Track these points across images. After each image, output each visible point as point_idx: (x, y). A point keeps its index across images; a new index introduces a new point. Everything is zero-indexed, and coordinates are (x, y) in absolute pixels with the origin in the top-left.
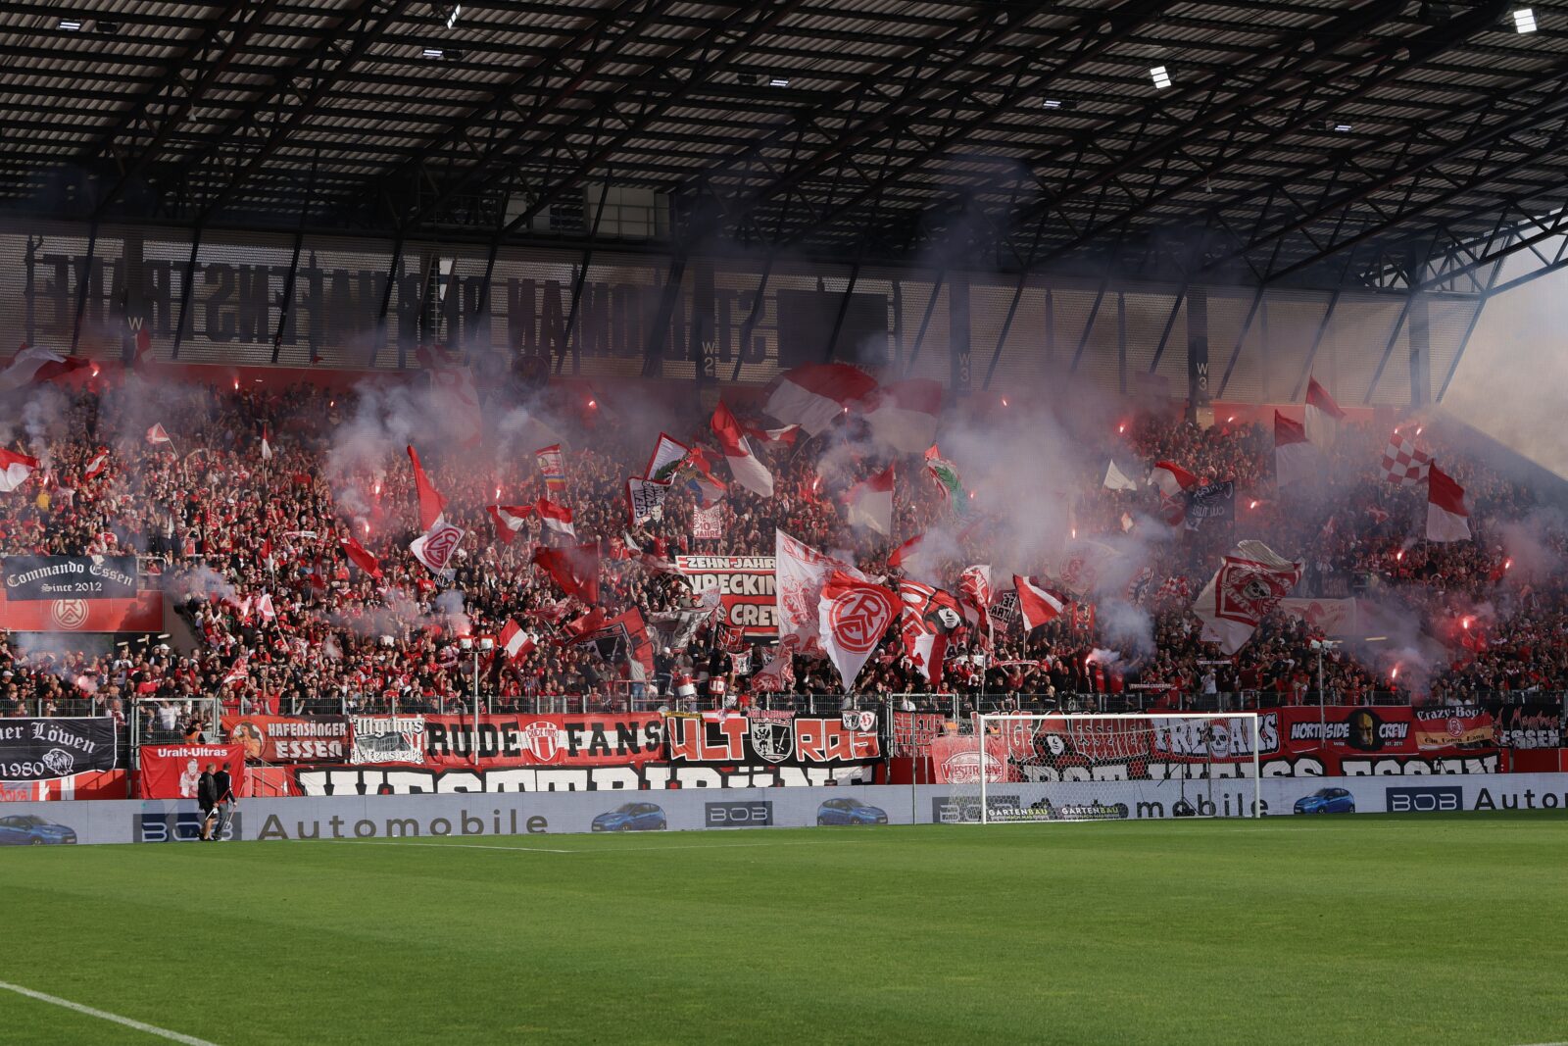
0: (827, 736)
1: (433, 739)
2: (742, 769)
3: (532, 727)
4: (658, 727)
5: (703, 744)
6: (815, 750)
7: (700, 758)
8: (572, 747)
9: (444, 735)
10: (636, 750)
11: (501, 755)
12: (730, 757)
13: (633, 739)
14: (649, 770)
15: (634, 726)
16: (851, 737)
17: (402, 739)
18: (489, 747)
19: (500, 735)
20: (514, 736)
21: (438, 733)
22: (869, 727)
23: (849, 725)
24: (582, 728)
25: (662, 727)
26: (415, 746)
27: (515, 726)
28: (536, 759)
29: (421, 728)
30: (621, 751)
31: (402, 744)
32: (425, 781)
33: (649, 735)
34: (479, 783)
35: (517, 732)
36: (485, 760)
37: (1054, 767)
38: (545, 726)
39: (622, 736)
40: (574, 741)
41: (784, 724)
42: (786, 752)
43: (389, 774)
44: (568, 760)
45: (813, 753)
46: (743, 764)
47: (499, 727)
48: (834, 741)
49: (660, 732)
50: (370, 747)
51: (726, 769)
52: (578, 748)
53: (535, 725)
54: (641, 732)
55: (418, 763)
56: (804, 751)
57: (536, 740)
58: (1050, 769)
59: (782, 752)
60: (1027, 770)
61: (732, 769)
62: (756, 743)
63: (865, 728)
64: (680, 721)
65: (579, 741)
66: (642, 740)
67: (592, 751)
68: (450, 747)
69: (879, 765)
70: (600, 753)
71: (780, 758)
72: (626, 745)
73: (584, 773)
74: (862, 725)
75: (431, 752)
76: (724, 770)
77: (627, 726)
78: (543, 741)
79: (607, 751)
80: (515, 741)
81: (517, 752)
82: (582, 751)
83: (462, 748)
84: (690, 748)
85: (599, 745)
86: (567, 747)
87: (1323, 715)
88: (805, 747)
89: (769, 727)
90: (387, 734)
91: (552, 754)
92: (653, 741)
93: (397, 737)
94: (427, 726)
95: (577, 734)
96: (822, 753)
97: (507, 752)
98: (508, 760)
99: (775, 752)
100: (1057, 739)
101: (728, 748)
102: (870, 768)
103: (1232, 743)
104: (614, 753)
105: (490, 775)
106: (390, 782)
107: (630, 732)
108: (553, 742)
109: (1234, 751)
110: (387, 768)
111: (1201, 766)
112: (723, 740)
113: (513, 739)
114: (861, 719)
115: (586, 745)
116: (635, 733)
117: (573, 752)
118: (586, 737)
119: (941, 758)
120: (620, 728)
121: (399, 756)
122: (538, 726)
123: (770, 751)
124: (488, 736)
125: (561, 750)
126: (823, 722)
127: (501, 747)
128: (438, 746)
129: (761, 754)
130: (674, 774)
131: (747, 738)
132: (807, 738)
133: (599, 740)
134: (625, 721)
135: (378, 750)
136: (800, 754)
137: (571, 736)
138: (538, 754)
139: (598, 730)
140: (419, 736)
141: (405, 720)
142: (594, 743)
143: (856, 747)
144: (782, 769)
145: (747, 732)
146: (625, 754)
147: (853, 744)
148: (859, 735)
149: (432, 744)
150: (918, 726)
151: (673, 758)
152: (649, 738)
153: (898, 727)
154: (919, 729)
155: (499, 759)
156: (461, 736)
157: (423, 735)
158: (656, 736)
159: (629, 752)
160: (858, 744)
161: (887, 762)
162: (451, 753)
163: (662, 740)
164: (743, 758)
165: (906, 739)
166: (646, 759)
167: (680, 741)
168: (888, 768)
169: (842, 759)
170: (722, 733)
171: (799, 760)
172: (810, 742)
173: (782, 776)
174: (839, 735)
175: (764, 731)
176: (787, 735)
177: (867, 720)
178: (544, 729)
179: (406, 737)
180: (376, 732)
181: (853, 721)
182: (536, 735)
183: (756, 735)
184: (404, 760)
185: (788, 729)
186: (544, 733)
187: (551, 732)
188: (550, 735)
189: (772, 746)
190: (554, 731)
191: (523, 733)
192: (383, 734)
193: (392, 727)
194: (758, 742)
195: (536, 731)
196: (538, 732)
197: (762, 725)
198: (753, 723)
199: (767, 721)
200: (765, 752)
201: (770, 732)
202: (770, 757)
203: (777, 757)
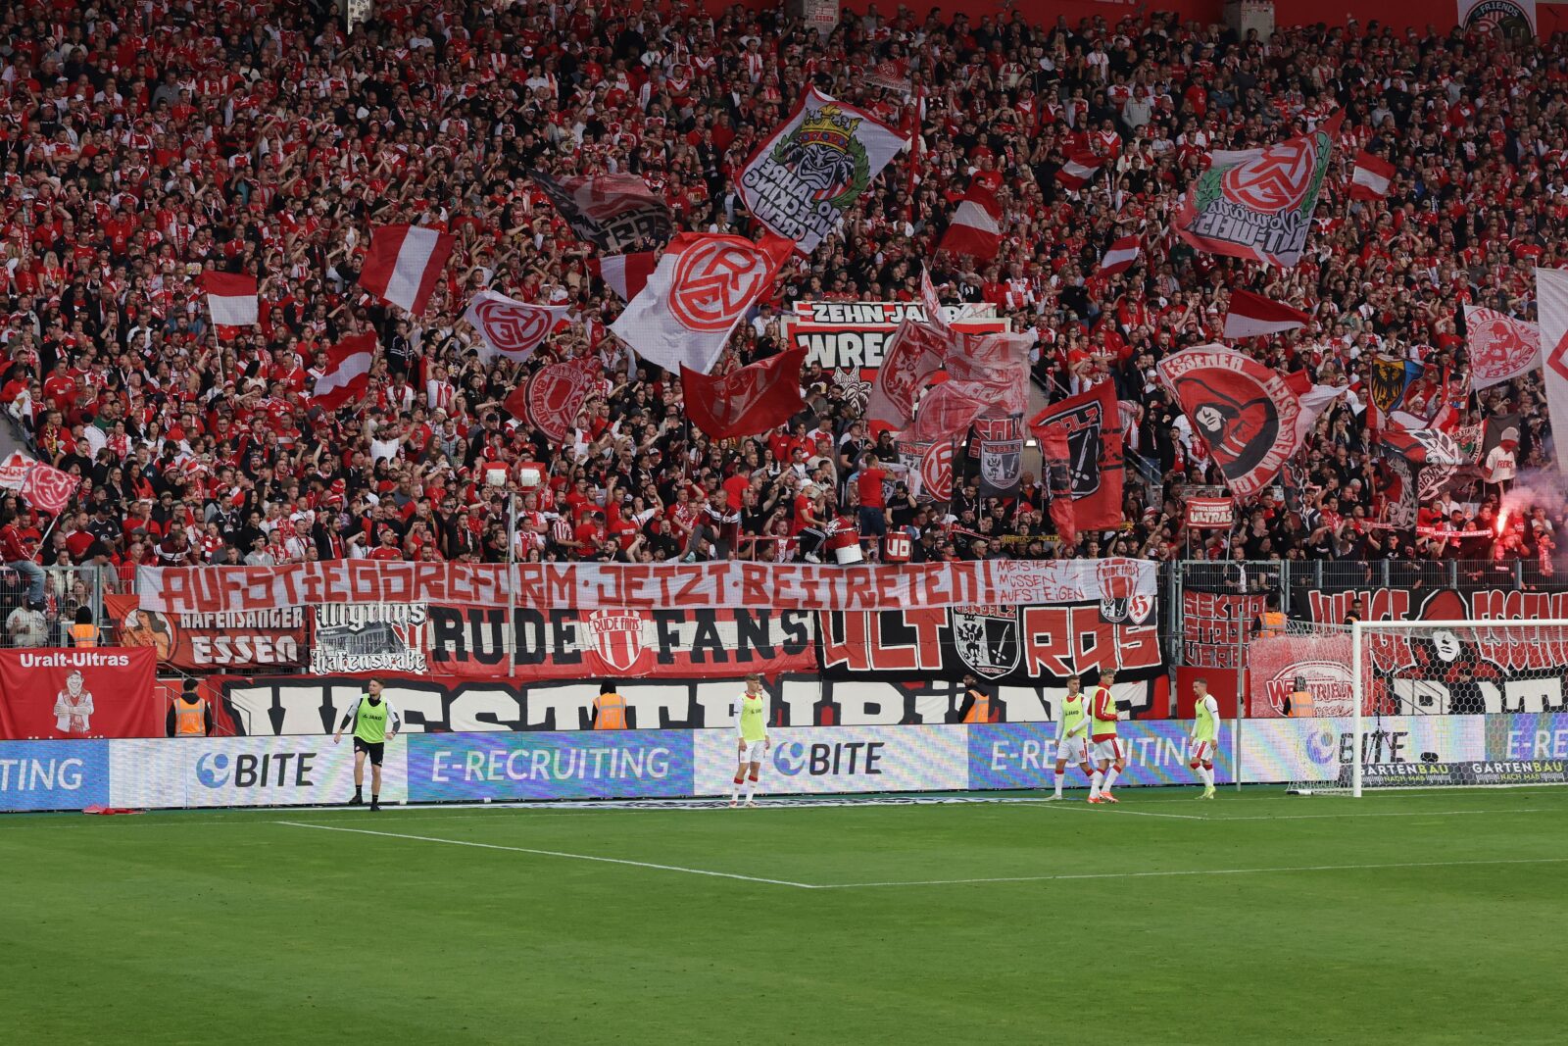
0: (1076, 636)
1: (442, 634)
2: (938, 685)
3: (600, 616)
4: (803, 615)
5: (875, 642)
6: (1058, 657)
7: (871, 666)
8: (664, 649)
9: (460, 627)
10: (768, 653)
12: (919, 665)
13: (762, 636)
14: (787, 685)
15: (765, 615)
16: (1116, 630)
17: (390, 633)
18: (531, 648)
19: (549, 628)
20: (571, 629)
21: (450, 625)
22: (1143, 617)
23: (1111, 613)
24: (679, 617)
25: (811, 615)
26: (413, 644)
27: (573, 614)
28: (606, 667)
29: (422, 615)
30: (743, 654)
31: (391, 639)
32: (429, 704)
33: (787, 627)
34: (517, 706)
35: (576, 624)
36: (527, 669)
37: (1440, 679)
38: (621, 613)
39: (745, 629)
40: (668, 639)
41: (1006, 618)
42: (1010, 662)
44: (656, 668)
45: (1054, 663)
46: (938, 675)
47: (546, 617)
48: (1088, 643)
49: (808, 622)
50: (341, 645)
51: (912, 683)
52: (673, 649)
53: (605, 612)
54: (775, 624)
55: (420, 673)
56: (1038, 660)
57: (607, 640)
58: (1436, 684)
59: (1002, 663)
60: (1402, 687)
61: (921, 685)
62: (961, 647)
63: (1138, 620)
65: (675, 639)
66: (777, 636)
67: (697, 655)
68: (469, 647)
69: (1159, 681)
70: (709, 659)
71: (999, 672)
72: (751, 645)
73: (684, 690)
74: (1132, 614)
75: (439, 655)
76: (909, 686)
77: (753, 615)
78: (618, 641)
79: (720, 655)
81: (576, 656)
82: (678, 654)
83: (488, 649)
84: (856, 652)
85: (708, 643)
86: (656, 648)
88: (1040, 653)
89: (980, 622)
90: (368, 625)
91: (632, 659)
92: (794, 637)
93: (384, 630)
94: (433, 612)
95: (672, 627)
96: (1068, 662)
97: (560, 656)
98: (562, 670)
99: (993, 661)
100: (1449, 636)
102: (1144, 684)
104: (732, 657)
105: (534, 694)
107: (758, 623)
108: (635, 642)
112: (909, 636)
113: (570, 635)
114: (1130, 604)
115: (686, 645)
116: (765, 625)
117: (665, 656)
118: (687, 630)
119: (1265, 671)
120: (741, 617)
121: (385, 661)
122: (610, 614)
123: (984, 660)
124: (530, 628)
125: (647, 651)
126: (1069, 611)
127: (550, 649)
128: (450, 646)
129: (970, 663)
130: (827, 693)
132: (1043, 640)
133: (707, 636)
136: (1033, 663)
137: (662, 629)
138: (611, 661)
139: (706, 620)
140: (419, 629)
142: (699, 640)
143: (1123, 650)
144: (1002, 689)
145: (947, 626)
146: (750, 659)
147: (1118, 645)
148: (1129, 630)
149: (440, 642)
150: (1223, 615)
151: (827, 666)
152: (789, 633)
153: (1191, 616)
154: (1224, 619)
155: (548, 668)
156: (486, 629)
157: (425, 627)
158: (800, 629)
159: (756, 656)
160: (1126, 645)
161: (1172, 673)
162: (471, 657)
163: (811, 636)
164: (940, 668)
165: (1204, 636)
166: (784, 668)
167: (838, 638)
168: (1173, 684)
170: (905, 626)
171: (1031, 675)
172: (1049, 644)
173: (1002, 699)
174: (1095, 633)
175: (974, 626)
176: (1011, 635)
177: (1141, 606)
178: (619, 618)
179: (399, 630)
180: (351, 623)
181: (1118, 607)
182: (607, 628)
183: (961, 632)
184: (395, 668)
185: (1012, 624)
186: (619, 625)
187: (630, 624)
188: (629, 628)
189: (986, 652)
190: (635, 621)
191: (585, 625)
192: (361, 626)
193: (376, 615)
194: (966, 643)
195: (606, 621)
196: (610, 624)
197: (970, 617)
198: (956, 613)
199: (978, 609)
200: (976, 662)
201: (984, 629)
202: (983, 670)
203: (996, 671)
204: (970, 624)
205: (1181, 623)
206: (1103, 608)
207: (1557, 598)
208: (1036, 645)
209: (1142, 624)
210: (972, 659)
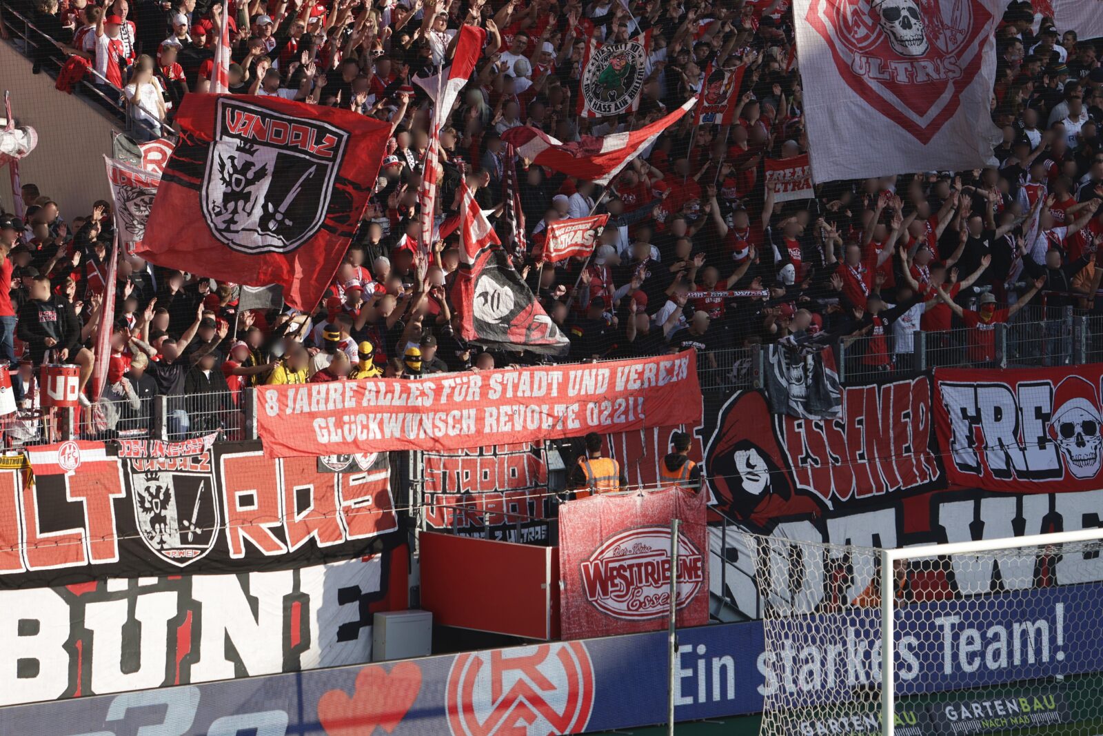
0: (288, 494)
2: (117, 584)
5: (30, 530)
6: (265, 526)
7: (25, 566)
12: (87, 557)
16: (338, 481)
22: (371, 461)
41: (198, 471)
42: (203, 539)
45: (262, 537)
46: (114, 571)
48: (303, 502)
51: (80, 586)
56: (241, 533)
58: (741, 530)
59: (196, 539)
61: (91, 587)
62: (143, 520)
69: (397, 551)
71: (193, 554)
74: (358, 457)
76: (74, 589)
84: (3, 544)
89: (166, 481)
96: (279, 532)
99: (184, 539)
100: (753, 456)
101: (85, 536)
102: (378, 558)
112: (73, 516)
123: (174, 540)
129: (153, 546)
131: (124, 508)
132: (247, 500)
136: (235, 537)
143: (347, 510)
144: (198, 580)
145: (123, 495)
147: (340, 504)
148: (354, 480)
154: (473, 456)
160: (350, 503)
161: (413, 540)
164: (116, 559)
165: (448, 482)
168: (414, 555)
169: (320, 545)
170: (70, 499)
171: (233, 556)
172: (255, 507)
173: (196, 595)
174: (311, 487)
175: (159, 488)
176: (207, 498)
185: (207, 480)
189: (175, 525)
194: (148, 517)
197: (152, 475)
198: (134, 471)
199: (163, 464)
200: (162, 542)
201: (172, 491)
202: (172, 554)
203: (190, 553)
204: (153, 485)
205: (420, 466)
208: (240, 509)
209: (370, 471)
210: (157, 539)
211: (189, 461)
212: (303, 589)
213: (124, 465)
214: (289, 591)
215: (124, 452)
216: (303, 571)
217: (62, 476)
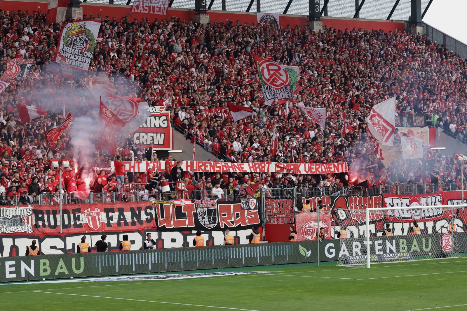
0: (234, 214)
1: (38, 219)
2: (194, 232)
3: (88, 211)
4: (151, 209)
5: (174, 217)
6: (229, 221)
7: (173, 226)
8: (108, 222)
9: (43, 216)
10: (141, 222)
11: (72, 227)
12: (187, 226)
13: (139, 217)
15: (139, 209)
16: (246, 211)
17: (21, 219)
18: (66, 223)
19: (72, 216)
20: (79, 216)
21: (40, 216)
22: (254, 207)
23: (244, 206)
24: (113, 211)
25: (154, 209)
26: (28, 222)
27: (79, 211)
28: (90, 229)
29: (31, 212)
30: (133, 223)
31: (21, 221)
33: (146, 213)
34: (63, 243)
35: (80, 214)
36: (65, 231)
38: (94, 210)
39: (133, 215)
40: (110, 219)
41: (213, 208)
42: (214, 223)
43: (16, 240)
44: (106, 229)
45: (228, 223)
46: (193, 229)
47: (71, 212)
48: (238, 216)
49: (153, 212)
50: (5, 223)
51: (185, 231)
52: (111, 222)
53: (89, 209)
54: (143, 212)
55: (30, 233)
56: (223, 222)
57: (90, 219)
59: (213, 223)
61: (188, 232)
62: (200, 219)
63: (252, 208)
64: (162, 205)
65: (112, 218)
66: (144, 217)
67: (119, 224)
68: (46, 223)
69: (260, 228)
70: (123, 225)
71: (212, 226)
72: (135, 220)
73: (115, 236)
74: (251, 206)
75: (36, 226)
77: (136, 209)
78: (94, 219)
79: (126, 224)
80: (79, 220)
81: (81, 225)
82: (113, 223)
83: (52, 223)
84: (168, 221)
85: (122, 220)
86: (106, 222)
87: (463, 196)
88: (224, 220)
89: (205, 209)
90: (14, 216)
91: (99, 226)
92: (149, 217)
93: (19, 218)
94: (34, 211)
95: (111, 214)
96: (232, 222)
97: (76, 225)
98: (77, 230)
99: (210, 223)
100: (343, 212)
101: (187, 220)
103: (422, 211)
104: (130, 224)
105: (68, 239)
106: (16, 244)
107: (137, 212)
108: (99, 219)
109: (423, 216)
110: (14, 236)
111: (408, 224)
112: (184, 216)
113: (78, 218)
114: (250, 203)
115: (115, 220)
116: (140, 213)
117: (109, 225)
118: (115, 215)
120: (132, 210)
121: (20, 229)
122: (91, 210)
123: (207, 223)
124: (66, 216)
125: (103, 223)
126: (232, 205)
127: (72, 223)
128: (40, 223)
129: (203, 224)
130: (160, 236)
131: (196, 214)
132: (224, 215)
133: (122, 217)
134: (135, 206)
135: (9, 226)
137: (107, 215)
138: (92, 226)
139: (121, 212)
140: (30, 217)
141: (23, 208)
142: (119, 219)
143: (248, 218)
144: (213, 232)
145: (195, 212)
146: (135, 225)
147: (247, 217)
148: (249, 212)
149: (37, 222)
150: (278, 206)
151: (159, 227)
152: (147, 216)
153: (268, 207)
154: (278, 207)
155: (72, 230)
156: (51, 217)
157: (32, 216)
158: (150, 214)
159: (137, 224)
160: (249, 217)
161: (263, 226)
162: (47, 227)
163: (154, 216)
164: (194, 226)
165: (272, 213)
166: (146, 228)
167: (162, 217)
168: (264, 229)
169: (242, 226)
170: (183, 212)
171: (221, 227)
172: (226, 217)
173: (213, 235)
174: (240, 212)
175: (203, 211)
176: (215, 214)
177: (253, 203)
178: (94, 212)
179: (23, 218)
180: (7, 216)
181: (246, 204)
182: (90, 215)
183: (200, 213)
184: (23, 231)
185: (215, 210)
186: (94, 214)
187: (97, 213)
188: (97, 215)
189: (207, 220)
190: (99, 213)
191: (83, 214)
192: (11, 217)
193: (16, 213)
194: (201, 217)
195: (90, 213)
196: (91, 214)
197: (202, 208)
198: (198, 207)
199: (205, 206)
200: (205, 223)
201: (206, 212)
202: (207, 226)
203: (211, 226)
204: (202, 210)
205: (265, 209)
206: (242, 204)
207: (372, 198)
208: (222, 217)
209: (253, 210)
210: (203, 222)
211: (211, 205)
212: (238, 235)
213: (196, 205)
214: (235, 235)
215: (196, 202)
216: (238, 231)
217: (181, 207)
